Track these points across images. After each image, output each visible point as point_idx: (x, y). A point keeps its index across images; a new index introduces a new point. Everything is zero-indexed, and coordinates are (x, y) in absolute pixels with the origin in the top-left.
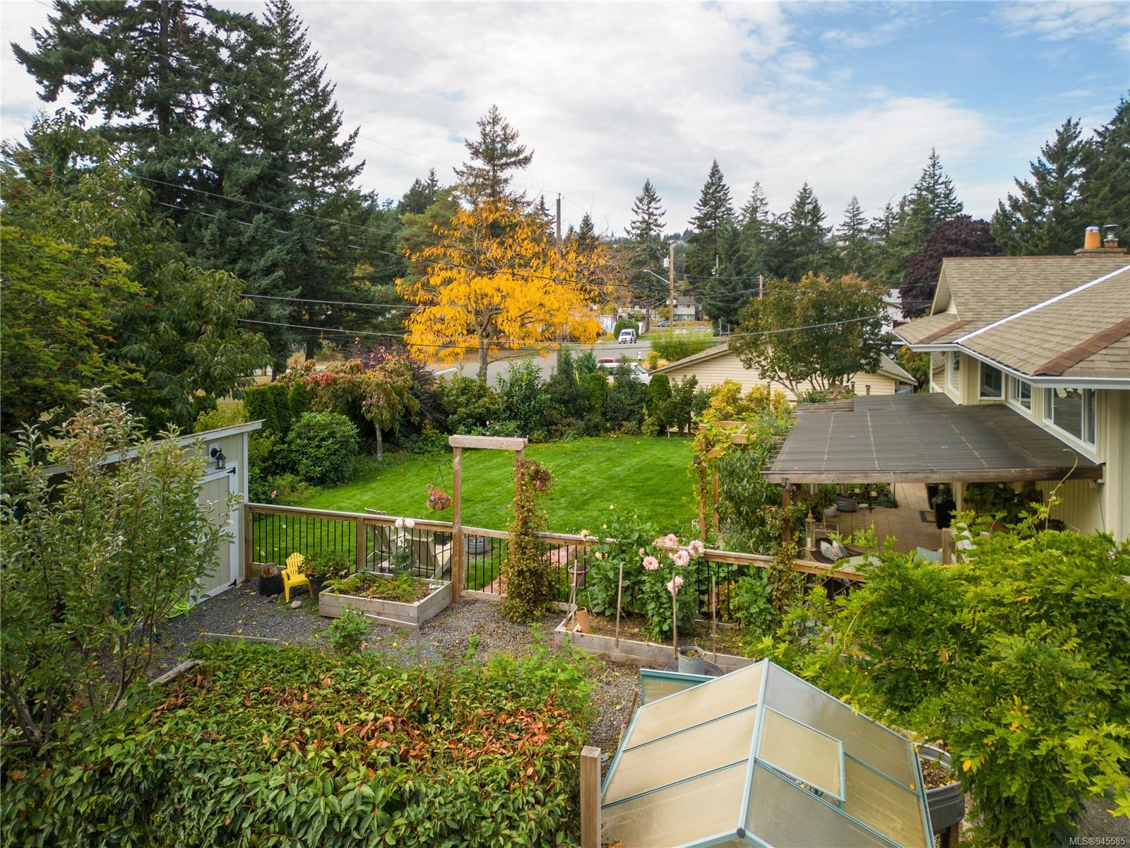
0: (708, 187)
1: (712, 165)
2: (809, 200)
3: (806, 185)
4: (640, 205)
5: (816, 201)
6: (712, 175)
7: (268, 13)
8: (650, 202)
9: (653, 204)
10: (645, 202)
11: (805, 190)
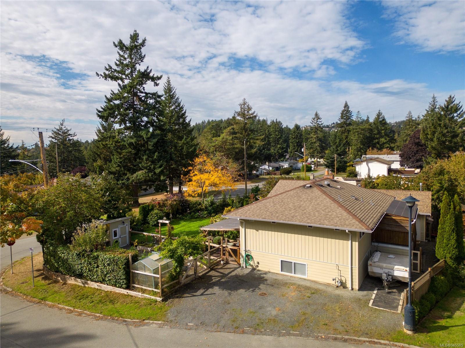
0: (343, 111)
1: (345, 103)
2: (381, 117)
3: (380, 111)
4: (313, 121)
5: (384, 117)
6: (345, 107)
7: (165, 86)
8: (318, 120)
9: (319, 120)
10: (315, 119)
11: (379, 113)
